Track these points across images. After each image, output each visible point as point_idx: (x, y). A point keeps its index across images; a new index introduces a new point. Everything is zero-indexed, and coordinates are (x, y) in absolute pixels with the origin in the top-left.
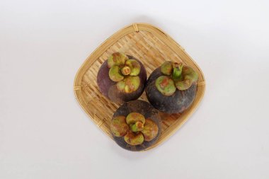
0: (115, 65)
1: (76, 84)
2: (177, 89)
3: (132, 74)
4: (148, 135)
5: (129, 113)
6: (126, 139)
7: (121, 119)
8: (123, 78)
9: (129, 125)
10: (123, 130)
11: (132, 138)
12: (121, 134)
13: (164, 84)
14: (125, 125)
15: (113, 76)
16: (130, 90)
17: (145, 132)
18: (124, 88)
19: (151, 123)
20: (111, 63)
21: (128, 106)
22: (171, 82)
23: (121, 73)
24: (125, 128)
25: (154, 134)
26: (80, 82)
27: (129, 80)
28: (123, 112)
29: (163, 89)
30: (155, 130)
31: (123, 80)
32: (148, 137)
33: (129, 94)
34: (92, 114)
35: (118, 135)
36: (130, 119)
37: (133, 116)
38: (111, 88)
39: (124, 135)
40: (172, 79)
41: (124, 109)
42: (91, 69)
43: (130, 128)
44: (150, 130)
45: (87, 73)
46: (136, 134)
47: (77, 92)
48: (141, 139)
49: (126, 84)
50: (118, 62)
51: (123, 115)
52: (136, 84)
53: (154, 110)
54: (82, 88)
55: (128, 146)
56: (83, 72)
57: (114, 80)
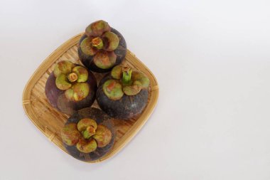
0: (62, 74)
1: (25, 98)
2: (125, 95)
3: (80, 81)
4: (101, 140)
5: (80, 120)
6: (78, 146)
7: (72, 126)
8: (70, 85)
9: (80, 132)
10: (74, 137)
11: (84, 145)
12: (73, 142)
13: (111, 88)
14: (76, 132)
15: (60, 85)
16: (79, 97)
17: (97, 137)
18: (73, 95)
19: (103, 128)
20: (57, 72)
21: (79, 113)
22: (119, 86)
23: (68, 81)
24: (76, 135)
25: (107, 139)
26: (29, 96)
27: (77, 87)
28: (74, 120)
29: (109, 93)
30: (108, 135)
31: (70, 88)
32: (102, 143)
33: (79, 102)
34: (43, 127)
35: (69, 143)
36: (81, 125)
37: (84, 122)
38: (60, 98)
39: (76, 144)
40: (120, 83)
41: (75, 117)
42: (40, 82)
43: (82, 135)
44: (103, 136)
45: (36, 86)
46: (88, 141)
47: (26, 107)
48: (93, 146)
49: (74, 92)
50: (65, 70)
51: (74, 122)
52: (84, 91)
53: (106, 116)
54: (31, 102)
55: (81, 155)
56: (32, 86)
57: (62, 89)
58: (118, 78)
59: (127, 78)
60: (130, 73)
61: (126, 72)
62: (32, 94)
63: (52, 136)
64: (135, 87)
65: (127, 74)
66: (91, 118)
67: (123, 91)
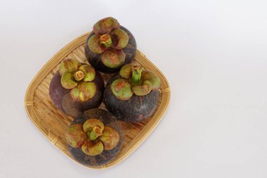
0: (67, 72)
1: (28, 99)
2: (134, 95)
3: (86, 80)
4: (108, 142)
5: (86, 120)
6: (84, 149)
7: (78, 126)
8: (76, 84)
9: (86, 133)
10: (81, 139)
11: (90, 147)
12: (78, 144)
13: (120, 86)
14: (82, 132)
15: (66, 84)
16: (85, 97)
17: (103, 139)
18: (79, 95)
19: (110, 129)
20: (63, 70)
21: (85, 114)
22: (127, 86)
23: (74, 79)
24: (82, 136)
25: (114, 142)
26: (32, 97)
27: (83, 86)
28: (80, 120)
29: (118, 92)
30: (116, 137)
31: (76, 87)
32: (109, 145)
33: (85, 102)
34: (46, 129)
35: (74, 144)
36: (86, 126)
37: (90, 122)
38: (65, 98)
39: (81, 145)
40: (129, 83)
41: (81, 118)
42: (43, 83)
43: (88, 137)
45: (39, 87)
46: (94, 143)
47: (28, 108)
48: (100, 148)
49: (80, 91)
50: (70, 68)
51: (79, 123)
52: (91, 91)
53: (113, 117)
54: (34, 103)
55: (86, 158)
56: (35, 87)
57: (67, 88)
58: (127, 77)
59: (137, 77)
60: (140, 72)
61: (136, 70)
62: (35, 95)
63: (56, 140)
64: (145, 87)
65: (137, 73)
66: (98, 118)
67: (132, 91)
